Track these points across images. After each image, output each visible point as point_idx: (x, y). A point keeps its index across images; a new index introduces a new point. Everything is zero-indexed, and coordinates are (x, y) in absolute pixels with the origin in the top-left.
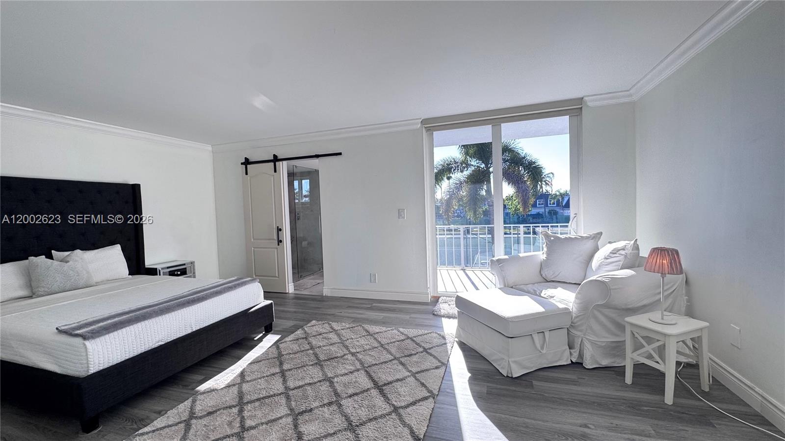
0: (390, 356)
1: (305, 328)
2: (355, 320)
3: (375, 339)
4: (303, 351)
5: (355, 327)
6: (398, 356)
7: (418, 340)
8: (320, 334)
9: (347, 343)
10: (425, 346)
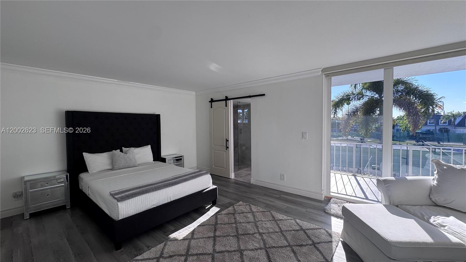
0: (286, 242)
1: (235, 206)
2: (267, 206)
3: (278, 225)
4: (230, 223)
5: (265, 212)
6: (292, 244)
7: (309, 232)
8: (243, 213)
9: (258, 224)
10: (314, 240)
